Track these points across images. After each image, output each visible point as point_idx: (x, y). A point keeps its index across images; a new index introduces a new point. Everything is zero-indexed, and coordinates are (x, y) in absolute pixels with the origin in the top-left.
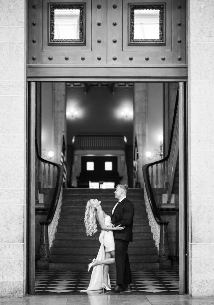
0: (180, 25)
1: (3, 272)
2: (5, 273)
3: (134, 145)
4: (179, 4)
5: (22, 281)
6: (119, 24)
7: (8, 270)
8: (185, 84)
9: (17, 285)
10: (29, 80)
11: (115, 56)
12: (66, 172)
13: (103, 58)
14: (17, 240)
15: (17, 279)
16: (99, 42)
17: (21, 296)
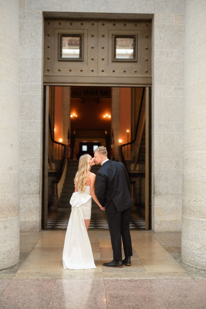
0: (147, 49)
1: (25, 215)
2: (26, 215)
3: (111, 135)
4: (147, 35)
5: (38, 220)
6: (106, 47)
7: (29, 213)
8: (150, 89)
9: (35, 223)
10: (45, 84)
11: (103, 69)
12: (70, 151)
13: (95, 70)
14: (35, 193)
15: (35, 219)
16: (92, 59)
17: (37, 231)
